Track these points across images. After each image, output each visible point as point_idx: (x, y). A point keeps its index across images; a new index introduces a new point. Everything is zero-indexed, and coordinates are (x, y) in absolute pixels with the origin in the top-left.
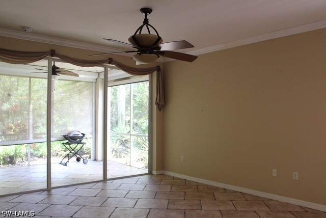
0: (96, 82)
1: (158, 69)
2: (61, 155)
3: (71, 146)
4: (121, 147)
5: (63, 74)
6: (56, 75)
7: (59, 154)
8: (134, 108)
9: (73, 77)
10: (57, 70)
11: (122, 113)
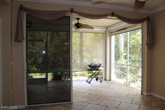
0: (105, 33)
1: (148, 19)
2: (86, 75)
3: (93, 71)
4: (121, 72)
5: (84, 27)
6: (79, 28)
7: (85, 75)
8: (130, 48)
9: (90, 29)
10: (79, 25)
11: (121, 51)
